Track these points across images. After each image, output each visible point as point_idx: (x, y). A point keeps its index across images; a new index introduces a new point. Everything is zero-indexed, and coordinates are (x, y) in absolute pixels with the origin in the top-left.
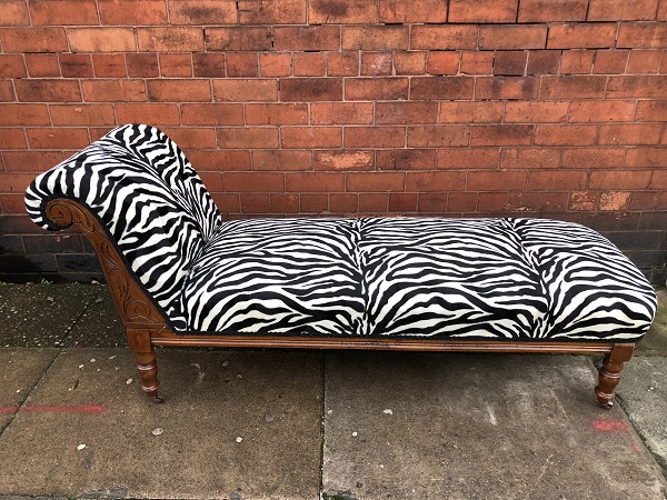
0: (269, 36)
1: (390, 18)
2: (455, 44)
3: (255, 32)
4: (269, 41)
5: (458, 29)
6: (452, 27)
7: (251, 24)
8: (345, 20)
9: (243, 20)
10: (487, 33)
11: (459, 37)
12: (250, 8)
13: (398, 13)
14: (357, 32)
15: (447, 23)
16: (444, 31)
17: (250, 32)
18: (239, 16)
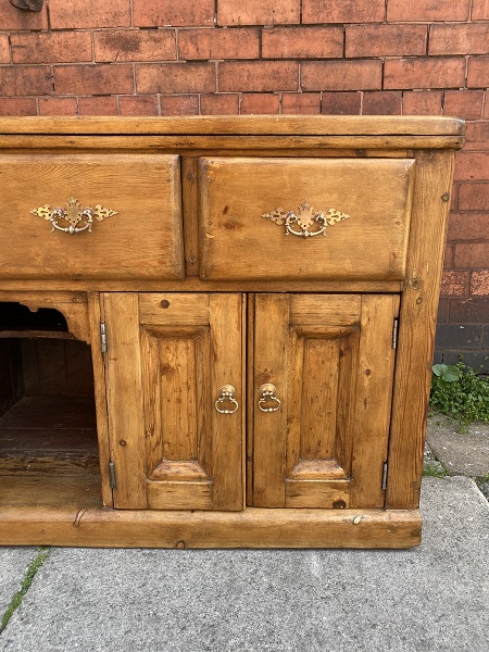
0: (49, 77)
1: (192, 53)
2: (272, 84)
3: (32, 72)
4: (49, 83)
5: (275, 66)
6: (267, 64)
7: (28, 63)
8: (138, 56)
9: (17, 58)
10: (309, 70)
11: (275, 75)
12: (25, 43)
13: (201, 47)
14: (154, 71)
15: (261, 59)
16: (258, 69)
17: (26, 72)
18: (12, 53)
